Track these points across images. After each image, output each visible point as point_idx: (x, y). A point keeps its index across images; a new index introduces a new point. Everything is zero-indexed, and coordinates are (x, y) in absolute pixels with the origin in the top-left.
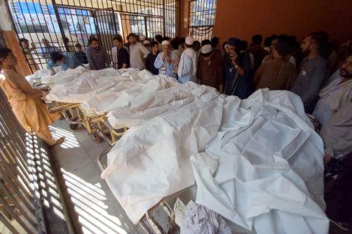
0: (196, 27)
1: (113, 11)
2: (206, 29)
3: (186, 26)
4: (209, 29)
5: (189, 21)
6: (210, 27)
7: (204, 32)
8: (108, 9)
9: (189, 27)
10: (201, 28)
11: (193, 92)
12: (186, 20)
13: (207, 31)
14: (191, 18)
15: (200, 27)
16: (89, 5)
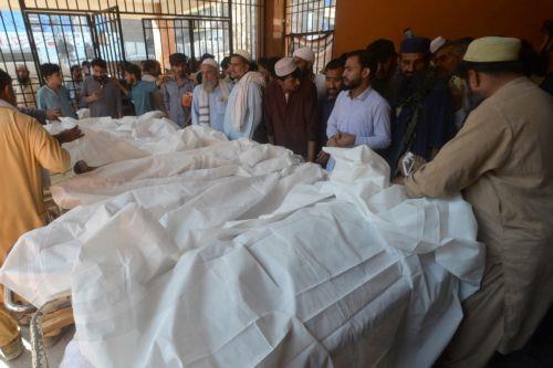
0: (300, 36)
1: (118, 13)
2: (319, 39)
3: (277, 35)
4: (325, 38)
5: (284, 24)
6: (327, 34)
7: (315, 44)
8: (110, 11)
9: (284, 35)
10: (309, 38)
11: (243, 157)
12: (277, 22)
13: (322, 43)
14: (288, 17)
15: (308, 34)
16: (83, 6)
